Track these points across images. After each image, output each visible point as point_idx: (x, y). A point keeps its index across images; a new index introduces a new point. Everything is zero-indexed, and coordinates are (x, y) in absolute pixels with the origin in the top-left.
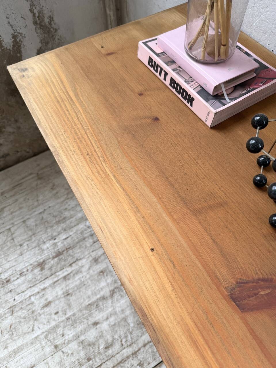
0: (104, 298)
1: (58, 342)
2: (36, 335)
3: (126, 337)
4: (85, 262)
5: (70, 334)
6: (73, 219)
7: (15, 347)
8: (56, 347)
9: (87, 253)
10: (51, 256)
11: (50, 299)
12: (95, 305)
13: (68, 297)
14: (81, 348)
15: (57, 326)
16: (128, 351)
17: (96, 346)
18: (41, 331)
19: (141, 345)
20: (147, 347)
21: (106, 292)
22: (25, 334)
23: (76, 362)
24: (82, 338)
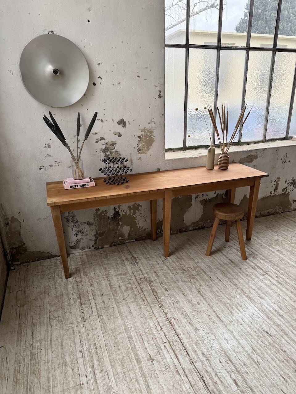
0: (110, 284)
1: (122, 298)
2: (116, 307)
3: (128, 278)
4: (90, 289)
5: (120, 295)
6: (63, 292)
7: (118, 314)
8: (124, 299)
9: (86, 288)
10: (80, 300)
11: (101, 301)
12: (111, 286)
13: (104, 295)
14: (127, 292)
15: (115, 299)
16: (134, 278)
17: (128, 287)
18: (115, 304)
19: (133, 275)
20: (134, 273)
21: (108, 283)
22: (114, 310)
23: (132, 293)
24: (123, 291)
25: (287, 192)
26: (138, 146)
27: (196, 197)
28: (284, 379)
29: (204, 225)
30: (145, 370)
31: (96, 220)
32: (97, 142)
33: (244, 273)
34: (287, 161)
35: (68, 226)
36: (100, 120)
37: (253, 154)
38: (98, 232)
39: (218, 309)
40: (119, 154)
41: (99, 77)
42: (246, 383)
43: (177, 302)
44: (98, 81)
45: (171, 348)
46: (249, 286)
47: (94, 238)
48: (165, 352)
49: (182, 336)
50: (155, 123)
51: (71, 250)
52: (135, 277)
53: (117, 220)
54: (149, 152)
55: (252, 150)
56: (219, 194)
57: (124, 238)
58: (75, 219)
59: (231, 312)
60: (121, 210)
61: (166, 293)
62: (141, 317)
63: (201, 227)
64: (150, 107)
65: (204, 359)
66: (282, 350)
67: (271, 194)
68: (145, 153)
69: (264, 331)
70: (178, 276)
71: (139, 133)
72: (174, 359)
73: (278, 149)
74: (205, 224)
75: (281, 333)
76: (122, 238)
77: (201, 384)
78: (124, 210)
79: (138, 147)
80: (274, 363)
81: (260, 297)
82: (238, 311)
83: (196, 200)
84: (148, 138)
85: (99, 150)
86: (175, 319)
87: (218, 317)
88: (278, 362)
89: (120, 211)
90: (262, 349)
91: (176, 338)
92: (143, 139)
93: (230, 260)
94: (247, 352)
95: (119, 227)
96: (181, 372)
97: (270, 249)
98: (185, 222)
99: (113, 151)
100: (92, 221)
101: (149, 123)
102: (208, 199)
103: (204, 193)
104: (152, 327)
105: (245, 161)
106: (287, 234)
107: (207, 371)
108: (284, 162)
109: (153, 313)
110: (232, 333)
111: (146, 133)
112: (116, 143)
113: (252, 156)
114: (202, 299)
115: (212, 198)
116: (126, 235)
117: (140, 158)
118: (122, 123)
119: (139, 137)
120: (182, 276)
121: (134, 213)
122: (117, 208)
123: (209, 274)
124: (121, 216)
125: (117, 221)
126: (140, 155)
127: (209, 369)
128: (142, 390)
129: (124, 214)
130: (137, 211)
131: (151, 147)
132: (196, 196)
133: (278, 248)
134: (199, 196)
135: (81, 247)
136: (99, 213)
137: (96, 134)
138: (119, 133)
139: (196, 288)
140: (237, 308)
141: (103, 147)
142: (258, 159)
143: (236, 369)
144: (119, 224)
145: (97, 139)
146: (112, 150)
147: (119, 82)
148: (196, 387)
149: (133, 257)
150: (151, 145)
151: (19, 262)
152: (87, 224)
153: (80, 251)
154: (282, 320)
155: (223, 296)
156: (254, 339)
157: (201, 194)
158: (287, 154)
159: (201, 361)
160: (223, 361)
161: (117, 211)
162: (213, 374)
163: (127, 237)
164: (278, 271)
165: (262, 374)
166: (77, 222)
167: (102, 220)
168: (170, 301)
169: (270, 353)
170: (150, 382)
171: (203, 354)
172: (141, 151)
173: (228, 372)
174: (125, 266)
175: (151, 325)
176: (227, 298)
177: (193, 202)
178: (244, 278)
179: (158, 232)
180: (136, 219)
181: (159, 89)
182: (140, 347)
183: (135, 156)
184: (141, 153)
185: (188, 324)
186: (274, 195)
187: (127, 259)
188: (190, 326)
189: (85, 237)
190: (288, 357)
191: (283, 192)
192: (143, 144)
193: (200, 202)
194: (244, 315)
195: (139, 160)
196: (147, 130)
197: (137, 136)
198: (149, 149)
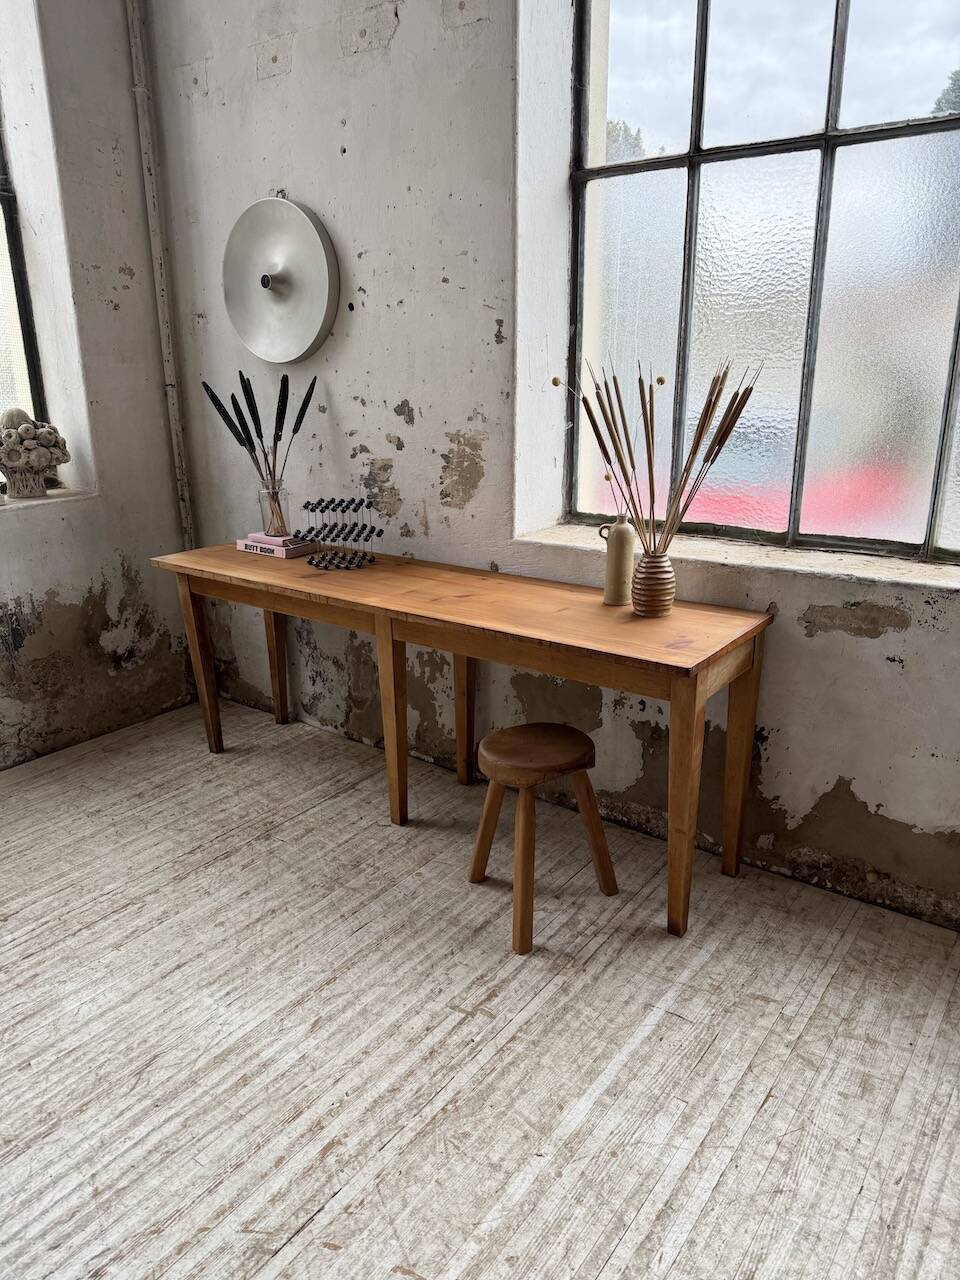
1: (183, 827)
3: (262, 809)
5: (194, 821)
6: (167, 766)
7: (129, 841)
8: (181, 830)
9: (195, 780)
10: (149, 789)
11: (160, 810)
12: (218, 802)
13: (183, 805)
14: (210, 825)
15: (177, 821)
16: (266, 815)
17: (230, 820)
21: (229, 794)
22: (138, 832)
23: (210, 832)
24: (210, 820)
26: (442, 483)
27: (618, 703)
29: (648, 821)
31: (350, 658)
32: (353, 456)
35: (301, 652)
36: (359, 400)
37: (881, 602)
38: (353, 694)
40: (398, 498)
41: (361, 289)
44: (358, 298)
47: (343, 705)
50: (484, 420)
51: (305, 713)
54: (471, 507)
55: (873, 583)
56: (712, 725)
58: (312, 641)
63: (639, 823)
64: (471, 371)
68: (460, 506)
69: (155, 1057)
71: (445, 446)
74: (653, 821)
75: (159, 1094)
79: (443, 487)
81: (317, 1021)
83: (618, 711)
84: (466, 464)
85: (357, 479)
87: (179, 967)
92: (455, 464)
97: (670, 995)
99: (386, 485)
100: (342, 660)
101: (470, 419)
102: (663, 728)
103: (648, 700)
105: (838, 622)
111: (462, 447)
112: (392, 466)
113: (873, 607)
116: (410, 734)
117: (447, 519)
118: (404, 410)
119: (444, 457)
121: (432, 679)
126: (447, 511)
130: (438, 675)
131: (476, 491)
132: (618, 698)
133: (700, 1012)
134: (628, 703)
135: (320, 714)
136: (356, 643)
137: (351, 434)
138: (399, 438)
140: (236, 989)
141: (366, 471)
142: (913, 629)
145: (354, 449)
146: (384, 482)
147: (400, 299)
149: (357, 784)
150: (475, 486)
151: (227, 692)
152: (334, 663)
153: (318, 724)
157: (634, 699)
163: (412, 739)
166: (315, 648)
167: (362, 666)
172: (449, 499)
174: (310, 788)
177: (606, 714)
180: (435, 699)
181: (496, 317)
183: (436, 512)
184: (450, 505)
189: (328, 695)
190: (60, 1120)
192: (455, 478)
193: (633, 724)
195: (445, 524)
196: (464, 438)
197: (439, 453)
198: (471, 497)
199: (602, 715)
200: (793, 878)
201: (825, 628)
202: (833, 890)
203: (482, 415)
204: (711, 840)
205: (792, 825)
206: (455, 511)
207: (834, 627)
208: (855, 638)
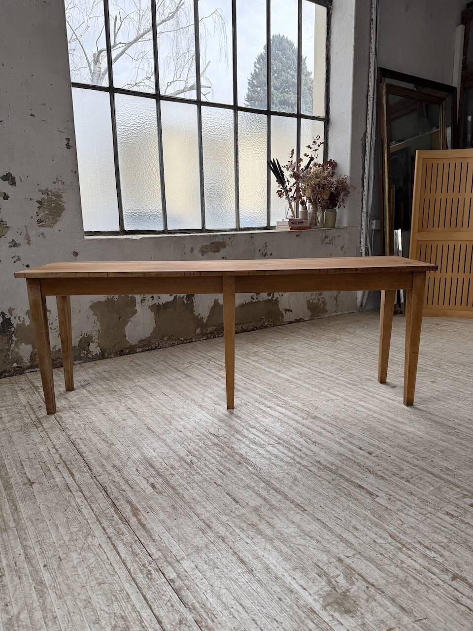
25: (275, 298)
26: (37, 216)
27: (143, 300)
28: (222, 473)
29: (159, 344)
30: (17, 494)
33: (201, 384)
34: (269, 253)
37: (219, 241)
39: (152, 422)
40: (5, 226)
42: (168, 484)
43: (90, 422)
45: (65, 467)
46: (205, 396)
48: (55, 473)
49: (87, 454)
50: (63, 183)
52: (31, 405)
53: (8, 333)
54: (58, 226)
55: (216, 235)
56: (177, 298)
57: (22, 365)
59: (170, 422)
60: (15, 318)
61: (76, 417)
62: (27, 444)
64: (53, 160)
65: (114, 471)
66: (229, 447)
67: (253, 299)
68: (51, 226)
69: (210, 433)
70: (102, 398)
71: (39, 196)
72: (67, 478)
73: (254, 235)
75: (232, 433)
76: (19, 365)
77: (101, 495)
78: (19, 318)
79: (38, 217)
80: (213, 461)
82: (180, 420)
83: (143, 304)
84: (53, 205)
86: (81, 439)
87: (149, 429)
88: (218, 458)
89: (12, 318)
90: (201, 450)
91: (78, 457)
92: (46, 205)
93: (186, 374)
94: (178, 455)
95: (13, 346)
96: (74, 488)
97: (246, 360)
98: (127, 338)
101: (54, 183)
102: (161, 304)
103: (154, 296)
104: (42, 452)
105: (209, 250)
106: (271, 345)
107: (114, 481)
108: (264, 254)
109: (49, 437)
110: (165, 440)
111: (50, 197)
112: (1, 209)
113: (218, 243)
114: (131, 414)
115: (167, 303)
116: (25, 360)
117: (43, 234)
118: (8, 178)
119: (38, 202)
120: (109, 396)
122: (6, 312)
123: (151, 390)
124: (15, 326)
125: (8, 335)
126: (42, 230)
127: (117, 479)
128: (5, 515)
129: (19, 323)
131: (60, 217)
132: (142, 298)
133: (256, 358)
134: (147, 299)
138: (5, 193)
139: (126, 405)
140: (180, 417)
142: (227, 247)
143: (158, 473)
144: (12, 340)
148: (92, 499)
149: (34, 386)
150: (59, 215)
154: (238, 421)
155: (164, 409)
156: (194, 442)
157: (149, 296)
158: (266, 243)
159: (109, 474)
160: (142, 468)
161: (7, 318)
162: (122, 483)
163: (27, 362)
164: (248, 379)
165: (193, 472)
168: (80, 423)
169: (211, 452)
170: (21, 506)
171: (114, 466)
172: (43, 223)
173: (144, 478)
174: (17, 395)
175: (42, 449)
176: (169, 410)
177: (138, 308)
178: (199, 389)
179: (82, 355)
181: (65, 136)
182: (16, 474)
183: (35, 231)
184: (44, 227)
185: (101, 441)
186: (257, 300)
187: (22, 390)
188: (103, 442)
191: (270, 298)
192: (46, 212)
193: (150, 307)
194: (187, 423)
195: (41, 237)
196: (51, 193)
197: (35, 200)
198: (57, 221)
199: (136, 308)
200: (207, 339)
201: (206, 252)
202: (218, 337)
203: (62, 181)
204: (182, 339)
205: (205, 321)
206: (49, 229)
207: (208, 252)
208: (215, 254)
